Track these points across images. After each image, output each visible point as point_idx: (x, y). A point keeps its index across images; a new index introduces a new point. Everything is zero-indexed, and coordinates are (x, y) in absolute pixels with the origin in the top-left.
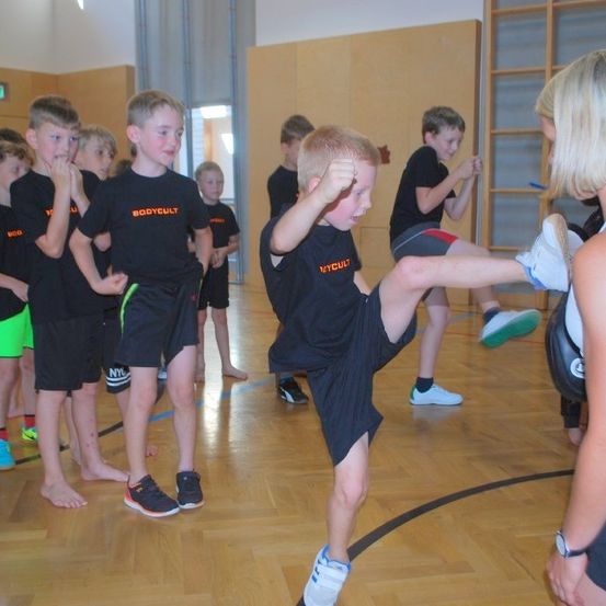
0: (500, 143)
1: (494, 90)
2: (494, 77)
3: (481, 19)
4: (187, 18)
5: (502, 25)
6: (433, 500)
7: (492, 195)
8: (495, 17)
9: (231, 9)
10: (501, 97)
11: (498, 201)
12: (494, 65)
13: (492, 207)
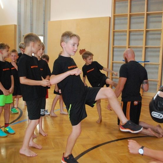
0: (115, 49)
1: (114, 35)
2: (114, 32)
3: (111, 17)
4: (32, 12)
5: (116, 18)
6: (97, 145)
7: (113, 63)
8: (114, 16)
9: (44, 11)
10: (115, 37)
11: (114, 65)
12: (114, 29)
13: (113, 66)
